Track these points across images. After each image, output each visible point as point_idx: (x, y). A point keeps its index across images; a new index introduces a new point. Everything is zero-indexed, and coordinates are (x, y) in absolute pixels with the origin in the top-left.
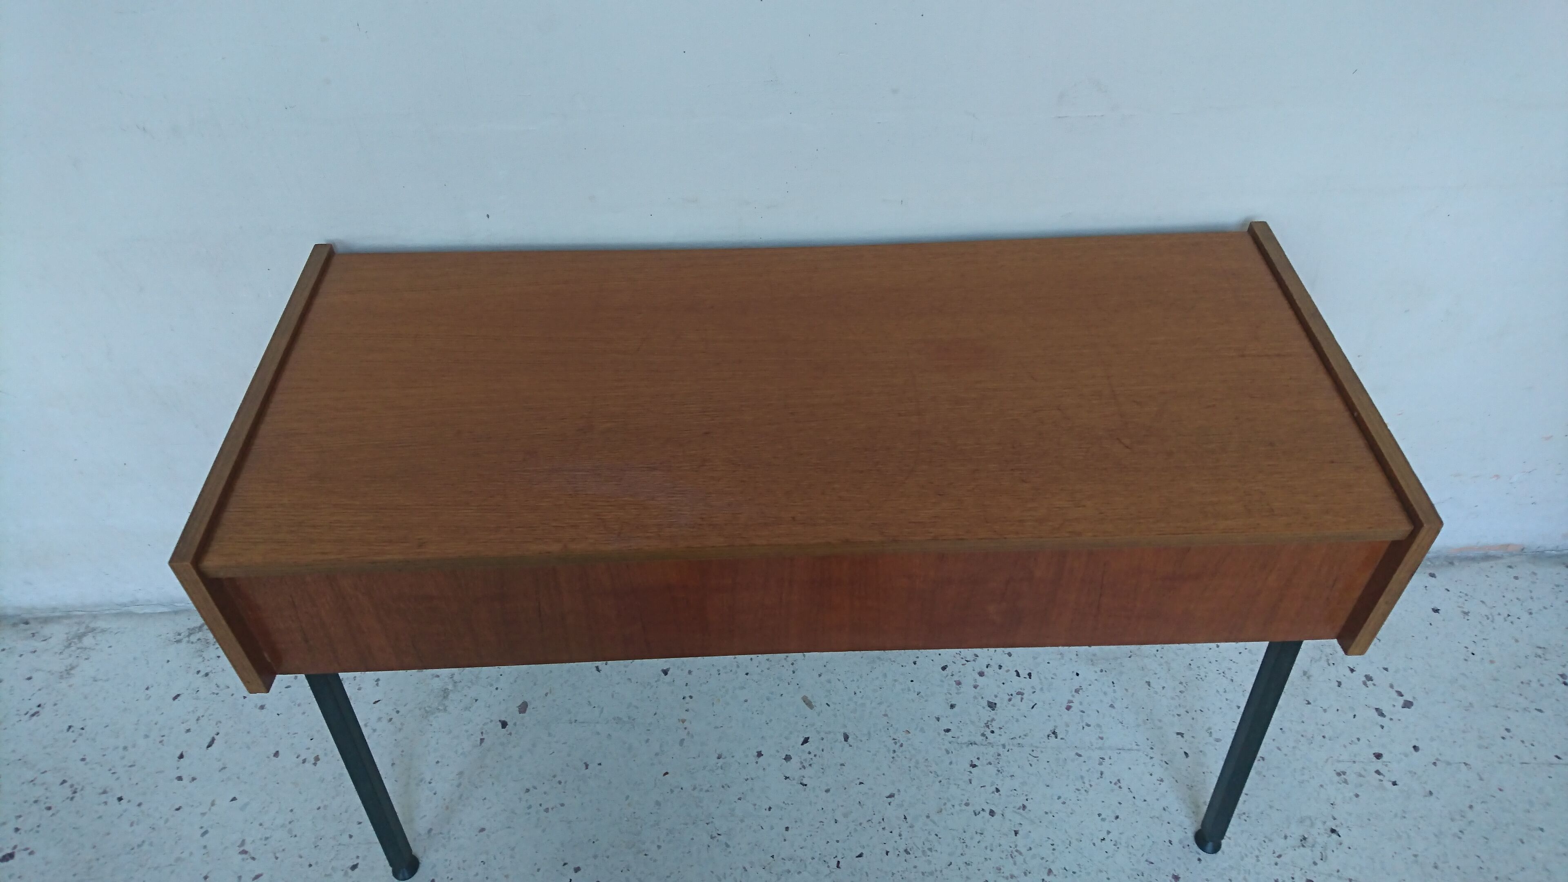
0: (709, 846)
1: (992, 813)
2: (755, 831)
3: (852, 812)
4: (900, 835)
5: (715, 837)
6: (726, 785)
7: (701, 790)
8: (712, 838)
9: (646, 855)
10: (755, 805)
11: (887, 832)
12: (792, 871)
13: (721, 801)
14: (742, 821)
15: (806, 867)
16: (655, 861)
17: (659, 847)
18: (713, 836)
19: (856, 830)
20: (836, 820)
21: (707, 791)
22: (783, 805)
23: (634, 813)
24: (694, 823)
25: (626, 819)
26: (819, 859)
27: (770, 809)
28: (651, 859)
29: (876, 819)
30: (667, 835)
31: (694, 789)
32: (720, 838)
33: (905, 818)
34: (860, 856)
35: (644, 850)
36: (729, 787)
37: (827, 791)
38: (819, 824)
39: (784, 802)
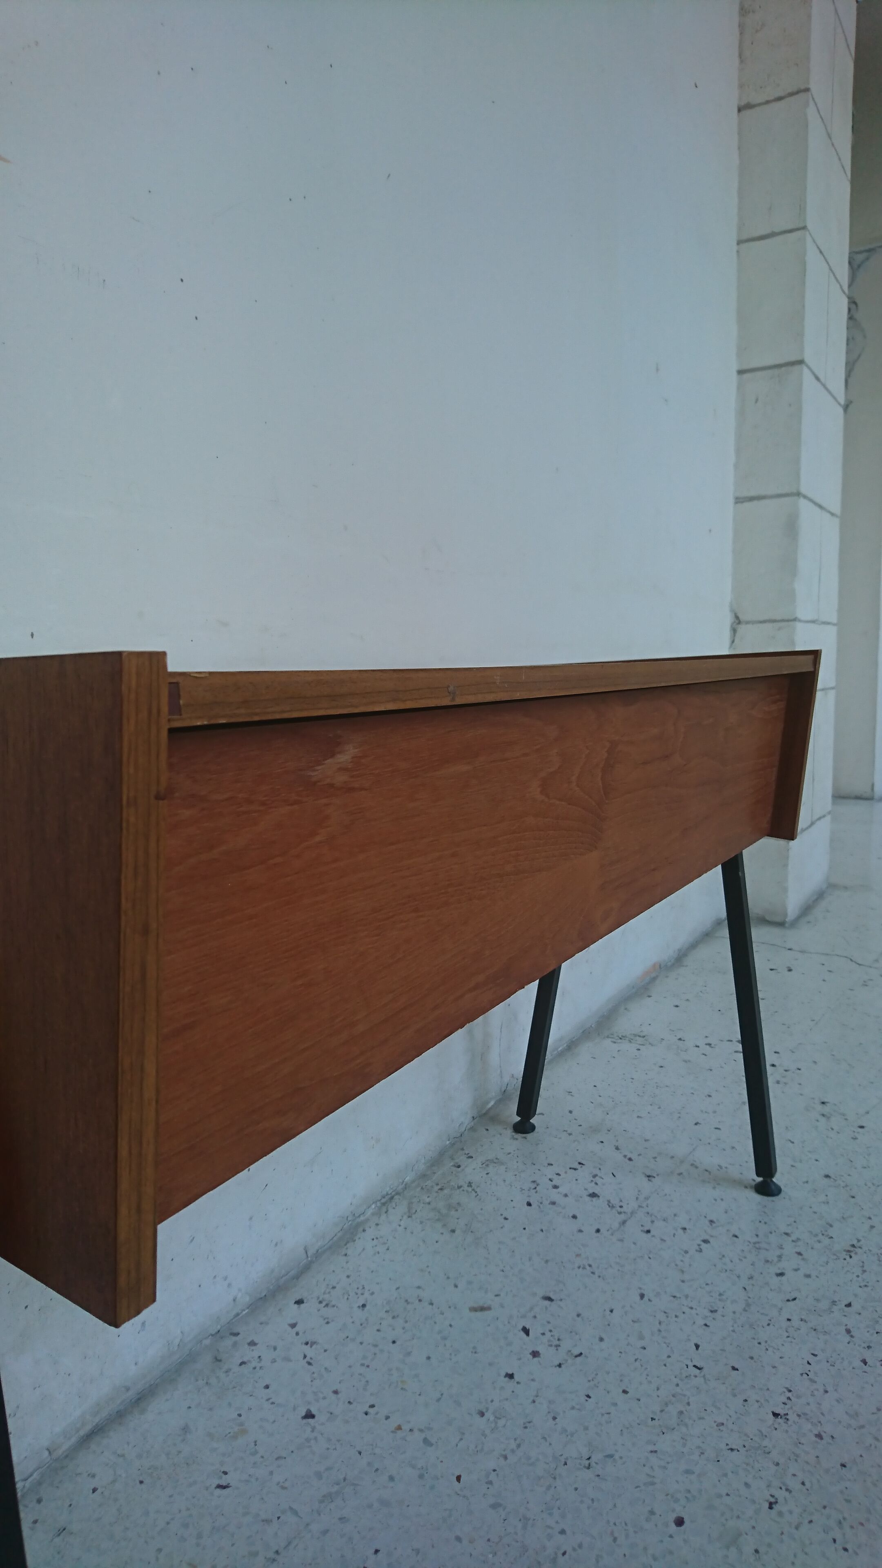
0: (598, 1476)
1: (706, 1241)
2: (609, 1422)
3: (641, 1332)
4: (692, 1308)
5: (589, 1465)
6: (524, 1424)
7: (513, 1451)
8: (589, 1467)
9: (564, 1554)
10: (573, 1408)
11: (682, 1316)
12: (683, 1409)
13: (544, 1438)
14: (586, 1428)
15: (685, 1395)
16: (580, 1546)
17: (563, 1532)
18: (587, 1465)
19: (664, 1337)
20: (642, 1348)
21: (519, 1446)
22: (592, 1383)
23: (489, 1540)
24: (555, 1478)
25: (490, 1556)
26: (682, 1380)
27: (588, 1396)
28: (574, 1549)
29: (661, 1317)
30: (551, 1514)
31: (506, 1458)
32: (594, 1459)
33: (674, 1297)
34: (697, 1347)
35: (556, 1554)
36: (530, 1422)
37: (601, 1339)
38: (638, 1363)
39: (589, 1381)
